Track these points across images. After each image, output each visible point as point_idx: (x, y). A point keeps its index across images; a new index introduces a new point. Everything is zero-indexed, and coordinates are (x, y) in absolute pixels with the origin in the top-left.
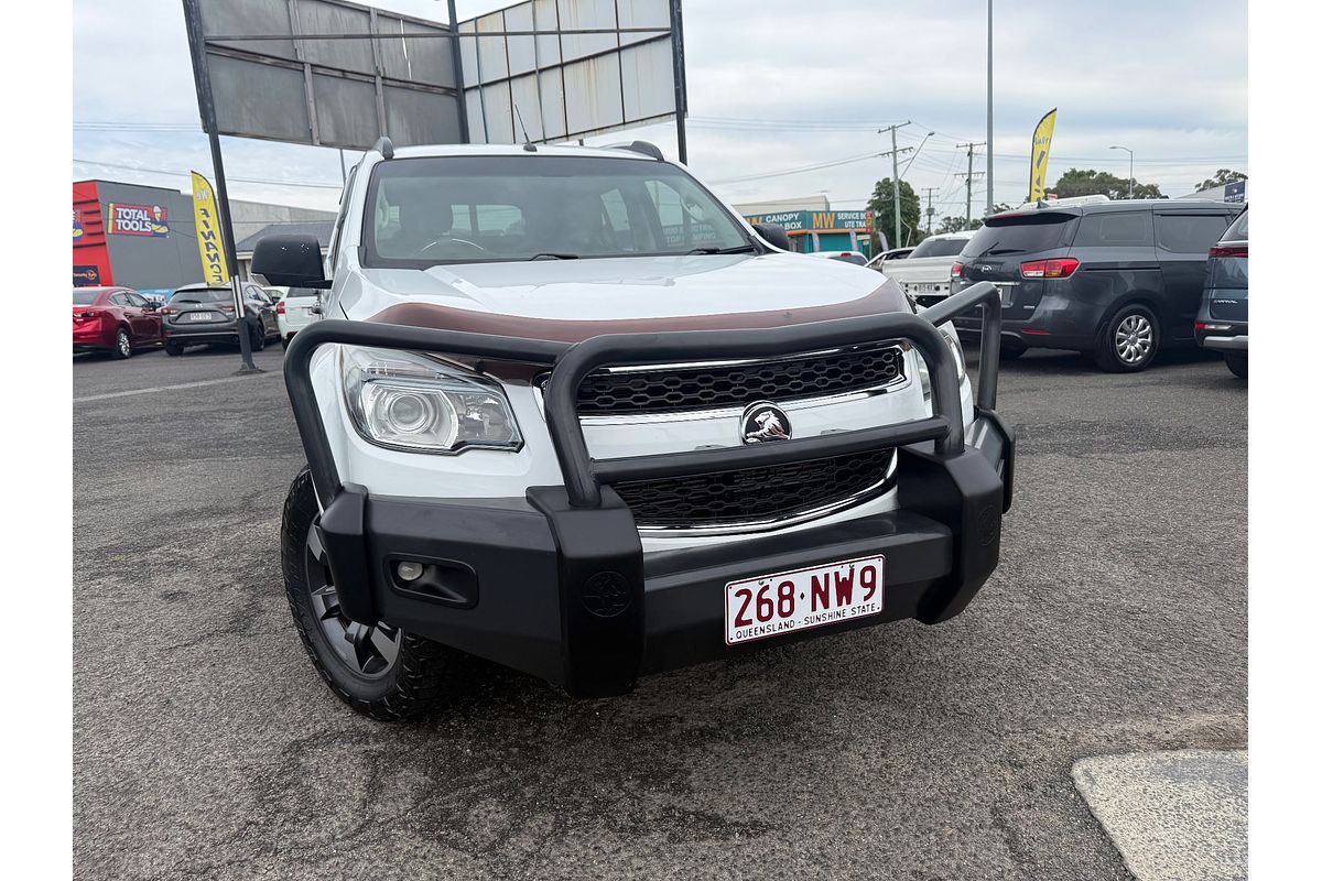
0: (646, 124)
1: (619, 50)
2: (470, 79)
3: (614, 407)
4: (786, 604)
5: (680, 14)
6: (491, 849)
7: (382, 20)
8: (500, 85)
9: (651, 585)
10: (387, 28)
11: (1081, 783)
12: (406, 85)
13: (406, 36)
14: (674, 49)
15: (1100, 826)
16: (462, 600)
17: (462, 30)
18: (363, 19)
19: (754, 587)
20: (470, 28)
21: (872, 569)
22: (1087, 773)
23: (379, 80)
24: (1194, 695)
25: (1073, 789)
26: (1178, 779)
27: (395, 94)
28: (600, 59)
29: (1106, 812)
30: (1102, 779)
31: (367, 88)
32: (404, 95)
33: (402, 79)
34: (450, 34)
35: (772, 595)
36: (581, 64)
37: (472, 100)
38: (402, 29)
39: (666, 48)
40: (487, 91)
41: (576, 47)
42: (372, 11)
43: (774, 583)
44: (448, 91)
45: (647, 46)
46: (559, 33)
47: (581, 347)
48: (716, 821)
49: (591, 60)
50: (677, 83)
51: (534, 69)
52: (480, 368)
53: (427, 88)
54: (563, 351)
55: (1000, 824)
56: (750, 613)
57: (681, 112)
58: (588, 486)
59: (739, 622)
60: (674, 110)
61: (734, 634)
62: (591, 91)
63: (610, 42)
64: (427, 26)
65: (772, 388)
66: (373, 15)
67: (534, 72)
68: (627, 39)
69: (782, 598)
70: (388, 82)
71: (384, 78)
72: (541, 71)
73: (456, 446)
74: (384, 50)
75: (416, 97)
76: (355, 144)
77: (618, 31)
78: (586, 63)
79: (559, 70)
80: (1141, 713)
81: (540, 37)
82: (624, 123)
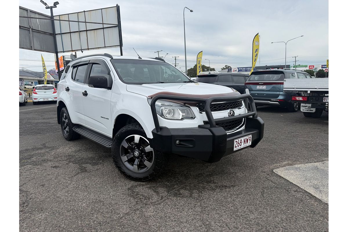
0: (111, 48)
1: (103, 28)
2: (57, 31)
3: (214, 110)
4: (241, 143)
5: (120, 21)
6: (190, 196)
7: (31, 13)
8: (67, 34)
9: (228, 139)
10: (33, 15)
11: (276, 172)
12: (38, 32)
13: (38, 18)
14: (119, 30)
15: (282, 177)
16: (192, 146)
17: (55, 18)
18: (25, 12)
19: (237, 140)
20: (58, 18)
21: (250, 137)
22: (276, 171)
23: (30, 29)
24: (282, 159)
25: (275, 173)
26: (289, 170)
27: (35, 34)
28: (98, 30)
29: (282, 176)
30: (278, 172)
31: (27, 32)
32: (38, 34)
33: (37, 30)
34: (52, 19)
35: (239, 142)
36: (92, 31)
37: (58, 38)
38: (37, 16)
39: (117, 29)
40: (63, 35)
41: (90, 26)
42: (28, 10)
43: (240, 140)
44: (51, 34)
45: (111, 28)
46: (86, 22)
47: (210, 99)
48: (226, 186)
49: (95, 30)
50: (120, 38)
51: (78, 31)
52: (185, 104)
53: (45, 33)
54: (207, 100)
55: (269, 180)
56: (237, 146)
57: (121, 45)
58: (214, 124)
59: (236, 147)
60: (119, 45)
61: (235, 149)
62: (95, 38)
63: (101, 26)
64: (45, 16)
65: (227, 107)
66: (29, 11)
67: (78, 32)
68: (105, 26)
69: (241, 142)
70: (33, 30)
71: (32, 29)
72: (80, 31)
73: (182, 119)
74: (32, 21)
75: (42, 35)
76: (23, 47)
77: (103, 24)
78: (94, 31)
79: (85, 32)
80: (276, 163)
81: (80, 23)
82: (105, 47)
